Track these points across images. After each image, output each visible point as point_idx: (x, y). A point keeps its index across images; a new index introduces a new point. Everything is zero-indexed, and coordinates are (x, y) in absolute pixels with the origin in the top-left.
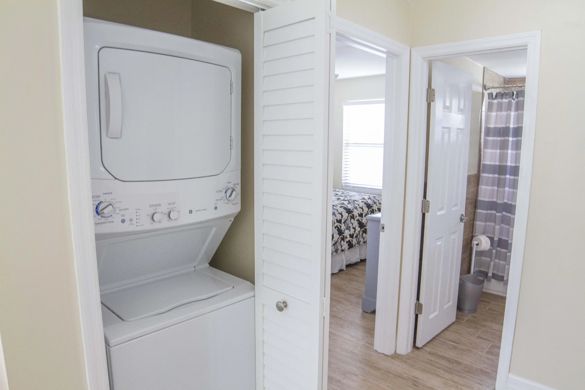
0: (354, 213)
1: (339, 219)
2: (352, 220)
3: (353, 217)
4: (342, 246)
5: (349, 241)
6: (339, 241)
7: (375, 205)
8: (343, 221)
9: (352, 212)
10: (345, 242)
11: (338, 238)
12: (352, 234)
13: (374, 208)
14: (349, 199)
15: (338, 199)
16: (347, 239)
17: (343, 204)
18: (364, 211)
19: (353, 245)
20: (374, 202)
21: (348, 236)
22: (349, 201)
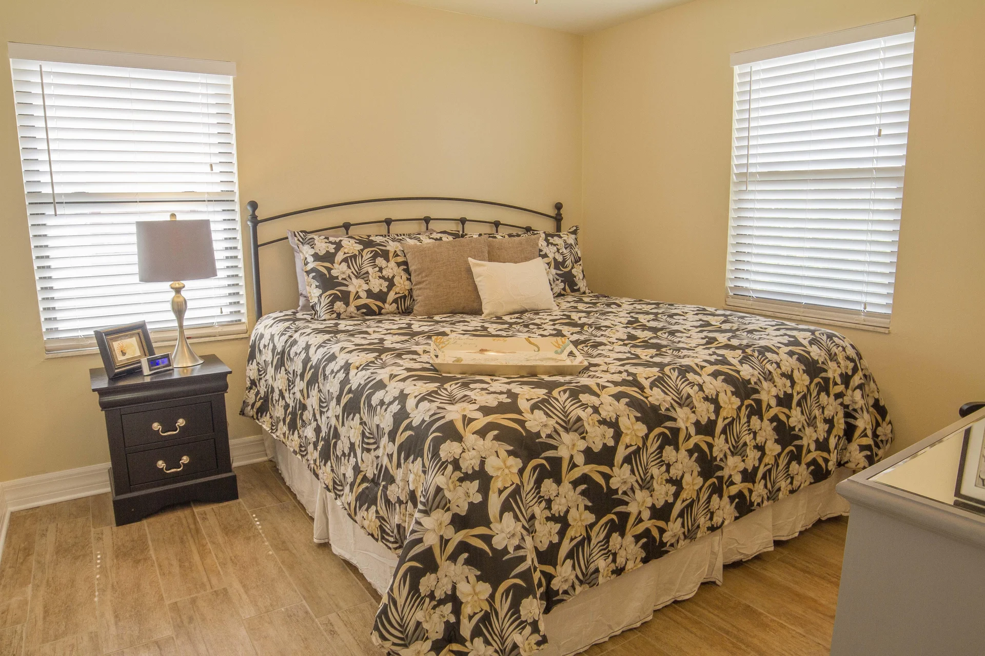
0: (764, 396)
1: (704, 421)
2: (755, 419)
3: (757, 410)
4: (712, 514)
5: (740, 494)
6: (704, 497)
7: (832, 365)
8: (720, 425)
9: (757, 391)
10: (726, 499)
11: (701, 489)
12: (750, 469)
13: (830, 374)
14: (744, 342)
15: (711, 341)
16: (731, 488)
17: (724, 362)
18: (798, 388)
19: (752, 504)
20: (830, 355)
21: (737, 478)
22: (744, 352)
